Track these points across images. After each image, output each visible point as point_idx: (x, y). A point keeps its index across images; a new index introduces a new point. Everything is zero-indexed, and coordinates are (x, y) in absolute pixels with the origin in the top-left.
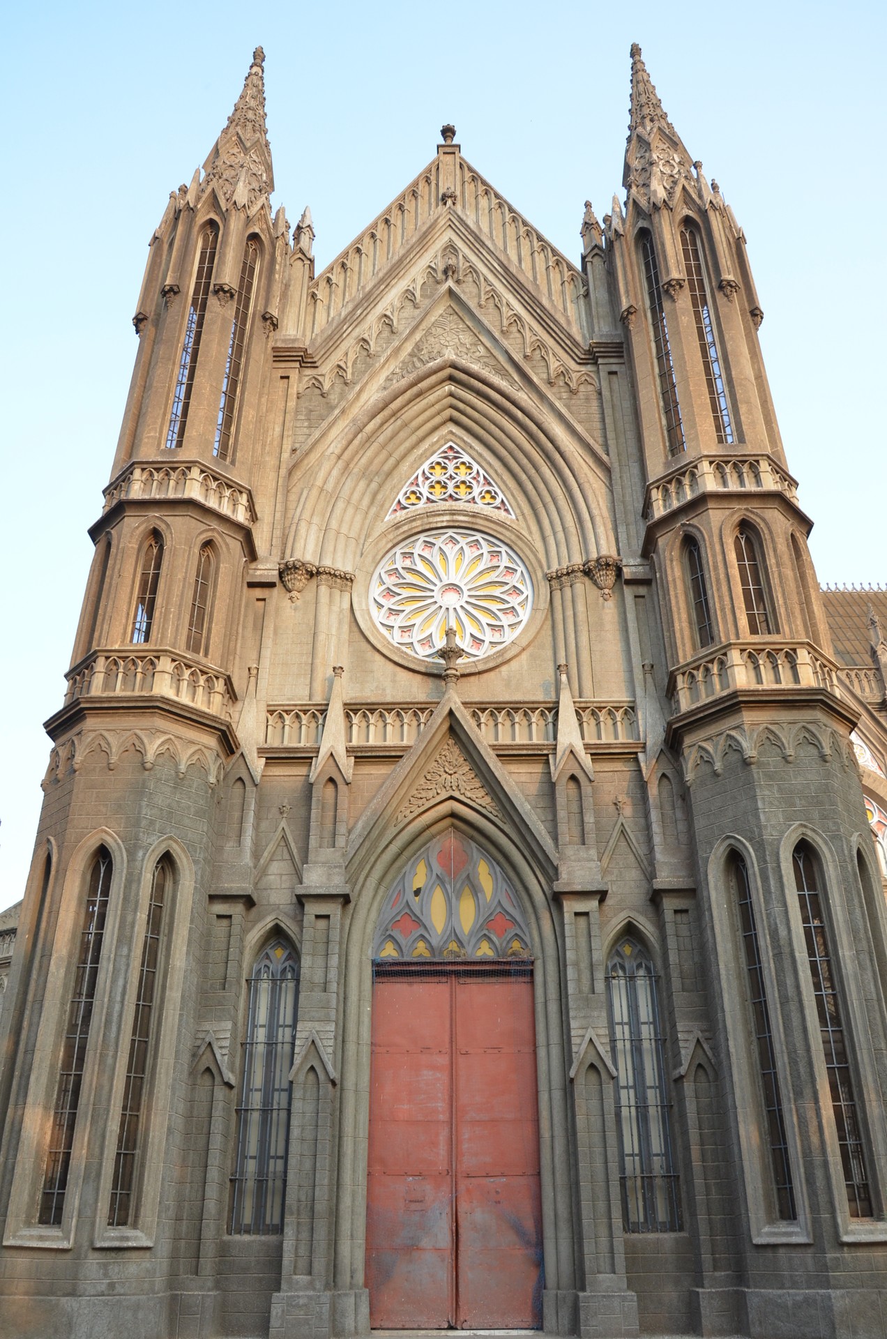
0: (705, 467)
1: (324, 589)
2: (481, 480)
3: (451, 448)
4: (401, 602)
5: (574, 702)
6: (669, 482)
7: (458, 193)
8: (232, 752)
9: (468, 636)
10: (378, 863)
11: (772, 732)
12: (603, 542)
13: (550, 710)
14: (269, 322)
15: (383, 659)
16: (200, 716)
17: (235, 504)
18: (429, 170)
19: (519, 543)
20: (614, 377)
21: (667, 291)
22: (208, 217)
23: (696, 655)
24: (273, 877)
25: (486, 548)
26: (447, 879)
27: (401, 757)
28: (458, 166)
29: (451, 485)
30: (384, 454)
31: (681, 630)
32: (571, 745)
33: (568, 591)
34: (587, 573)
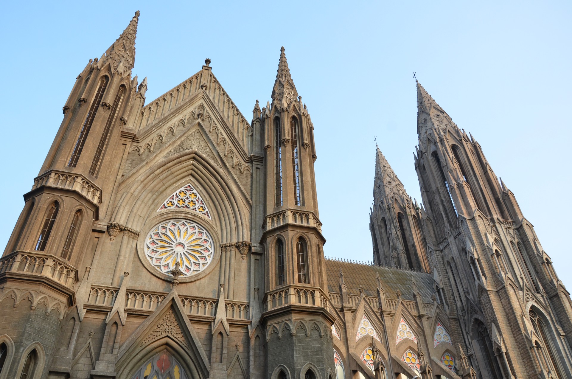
0: (289, 213)
1: (126, 237)
2: (200, 201)
3: (189, 186)
4: (158, 247)
5: (225, 300)
6: (275, 216)
7: (208, 86)
8: (72, 305)
9: (184, 266)
10: (131, 362)
11: (302, 323)
12: (245, 235)
13: (214, 302)
14: (123, 121)
15: (146, 271)
16: (61, 288)
17: (94, 195)
18: (198, 74)
19: (211, 230)
20: (258, 170)
21: (283, 143)
22: (105, 74)
23: (277, 288)
24: (80, 365)
25: (197, 230)
26: (160, 373)
27: (148, 316)
28: (210, 76)
29: (187, 201)
30: (161, 183)
31: (272, 277)
32: (221, 319)
33: (228, 253)
34: (237, 247)
